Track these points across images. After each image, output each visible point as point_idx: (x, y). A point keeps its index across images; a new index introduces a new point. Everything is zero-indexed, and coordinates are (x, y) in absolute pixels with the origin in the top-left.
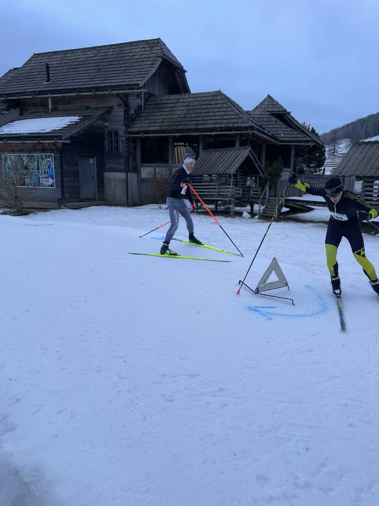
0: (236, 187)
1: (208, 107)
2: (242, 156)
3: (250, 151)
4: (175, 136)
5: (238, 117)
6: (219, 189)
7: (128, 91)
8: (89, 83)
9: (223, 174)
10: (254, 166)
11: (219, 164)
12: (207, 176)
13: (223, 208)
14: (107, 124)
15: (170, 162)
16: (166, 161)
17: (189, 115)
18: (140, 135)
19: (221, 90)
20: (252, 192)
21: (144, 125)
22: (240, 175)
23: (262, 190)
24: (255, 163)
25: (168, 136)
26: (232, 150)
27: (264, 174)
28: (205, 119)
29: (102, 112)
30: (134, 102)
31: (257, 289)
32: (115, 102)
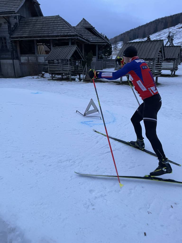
0: (71, 66)
1: (54, 24)
2: (73, 50)
3: (77, 47)
4: (37, 40)
5: (69, 30)
6: (63, 67)
7: (9, 15)
9: (64, 59)
10: (79, 55)
11: (61, 54)
12: (56, 60)
13: (66, 77)
15: (36, 54)
16: (34, 53)
17: (44, 28)
18: (18, 39)
19: (59, 15)
20: (79, 69)
21: (19, 34)
22: (73, 60)
23: (84, 67)
24: (79, 53)
25: (33, 40)
26: (67, 47)
27: (84, 59)
28: (52, 30)
30: (13, 21)
31: (85, 114)
32: (2, 21)
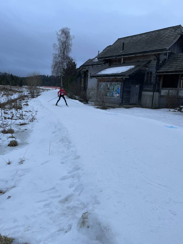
7: (160, 52)
8: (141, 50)
14: (147, 69)
15: (178, 87)
18: (163, 74)
21: (166, 68)
25: (179, 74)
29: (146, 63)
30: (162, 58)
32: (152, 58)
